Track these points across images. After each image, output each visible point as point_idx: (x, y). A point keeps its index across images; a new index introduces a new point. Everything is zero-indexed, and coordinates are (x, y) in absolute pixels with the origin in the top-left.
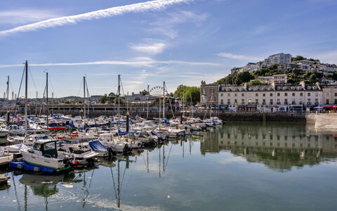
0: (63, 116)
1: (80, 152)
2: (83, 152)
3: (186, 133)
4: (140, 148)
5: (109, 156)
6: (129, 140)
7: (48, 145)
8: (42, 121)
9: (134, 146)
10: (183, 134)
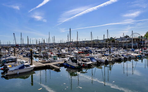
0: (89, 48)
1: (85, 61)
2: (86, 62)
3: (142, 56)
4: (114, 61)
5: (98, 64)
6: (109, 58)
7: (74, 58)
8: (80, 49)
9: (110, 61)
10: (140, 56)
